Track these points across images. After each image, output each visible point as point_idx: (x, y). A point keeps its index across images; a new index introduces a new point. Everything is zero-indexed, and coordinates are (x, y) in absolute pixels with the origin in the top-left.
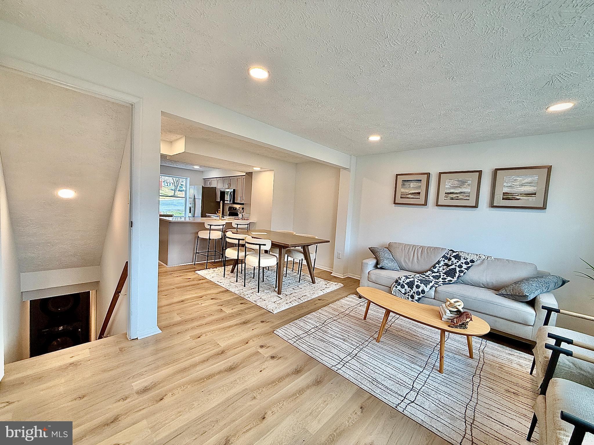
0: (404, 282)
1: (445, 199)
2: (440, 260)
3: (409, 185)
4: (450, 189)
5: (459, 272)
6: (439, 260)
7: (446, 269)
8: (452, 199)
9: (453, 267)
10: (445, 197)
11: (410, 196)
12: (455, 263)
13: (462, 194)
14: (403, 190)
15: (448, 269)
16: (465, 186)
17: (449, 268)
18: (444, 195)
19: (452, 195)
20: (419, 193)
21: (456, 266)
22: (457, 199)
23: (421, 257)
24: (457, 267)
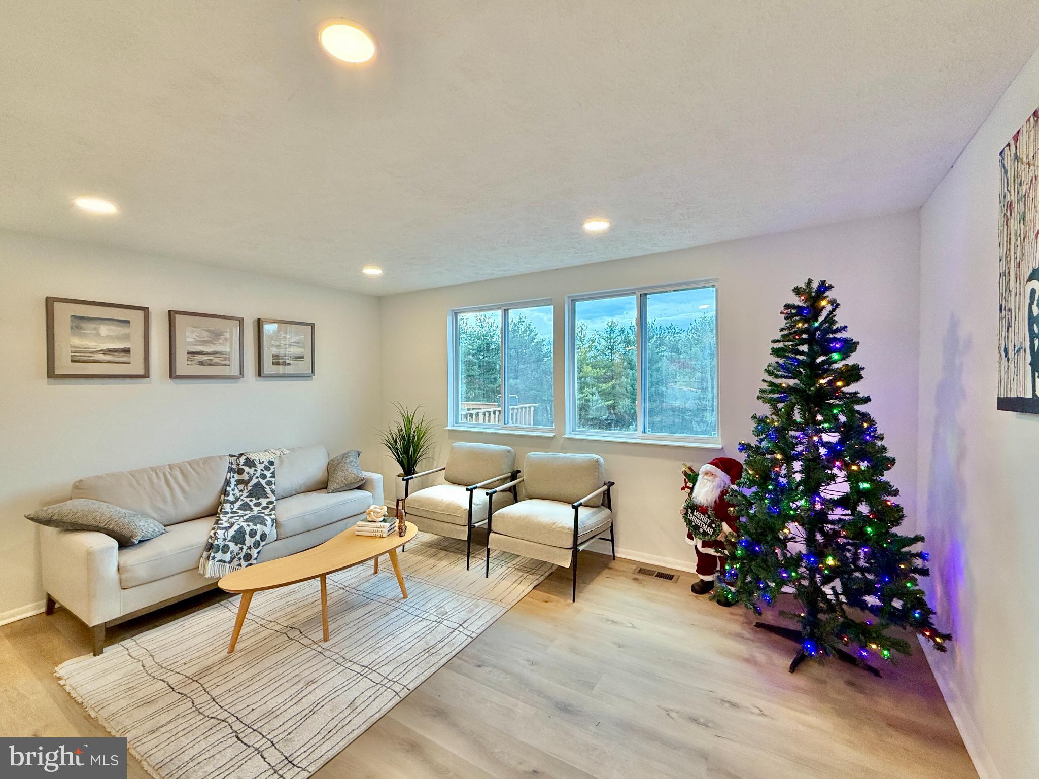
0: (225, 539)
1: (188, 364)
2: (228, 478)
3: (95, 329)
4: (196, 345)
5: (267, 485)
6: (226, 478)
7: (245, 488)
8: (201, 363)
9: (254, 481)
10: (188, 360)
11: (101, 357)
12: (255, 474)
13: (217, 355)
14: (76, 341)
15: (249, 488)
16: (221, 341)
17: (249, 485)
18: (186, 356)
19: (201, 356)
20: (127, 351)
21: (257, 477)
22: (210, 365)
23: (189, 486)
24: (260, 479)
